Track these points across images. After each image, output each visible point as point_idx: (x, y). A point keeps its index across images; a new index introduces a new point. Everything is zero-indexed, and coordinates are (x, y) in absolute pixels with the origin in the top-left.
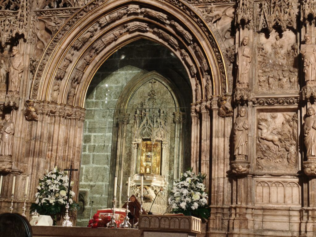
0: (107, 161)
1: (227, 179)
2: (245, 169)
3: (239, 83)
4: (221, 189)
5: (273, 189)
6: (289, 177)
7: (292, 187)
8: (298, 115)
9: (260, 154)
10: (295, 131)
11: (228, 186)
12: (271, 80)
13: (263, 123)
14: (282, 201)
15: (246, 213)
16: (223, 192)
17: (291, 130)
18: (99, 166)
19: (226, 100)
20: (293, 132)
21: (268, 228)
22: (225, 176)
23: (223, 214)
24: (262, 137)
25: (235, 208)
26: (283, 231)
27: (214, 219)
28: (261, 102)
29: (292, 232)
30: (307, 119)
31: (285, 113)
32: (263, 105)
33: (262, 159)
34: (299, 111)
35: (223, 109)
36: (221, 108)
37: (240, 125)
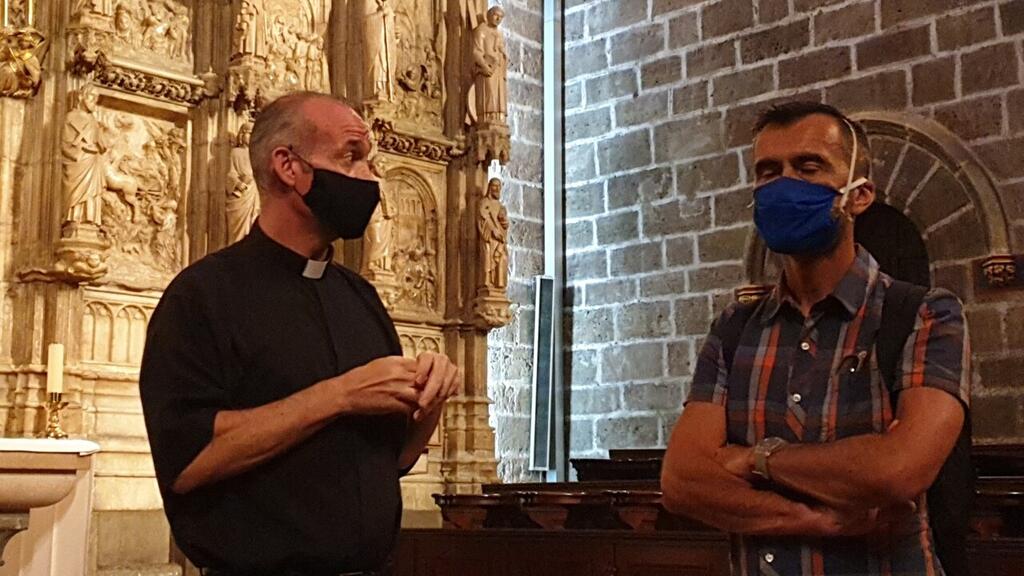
8: (184, 134)
10: (177, 176)
20: (171, 178)
30: (238, 152)
31: (150, 120)
32: (112, 87)
34: (190, 124)
35: (18, 74)
36: (12, 68)
37: (88, 135)
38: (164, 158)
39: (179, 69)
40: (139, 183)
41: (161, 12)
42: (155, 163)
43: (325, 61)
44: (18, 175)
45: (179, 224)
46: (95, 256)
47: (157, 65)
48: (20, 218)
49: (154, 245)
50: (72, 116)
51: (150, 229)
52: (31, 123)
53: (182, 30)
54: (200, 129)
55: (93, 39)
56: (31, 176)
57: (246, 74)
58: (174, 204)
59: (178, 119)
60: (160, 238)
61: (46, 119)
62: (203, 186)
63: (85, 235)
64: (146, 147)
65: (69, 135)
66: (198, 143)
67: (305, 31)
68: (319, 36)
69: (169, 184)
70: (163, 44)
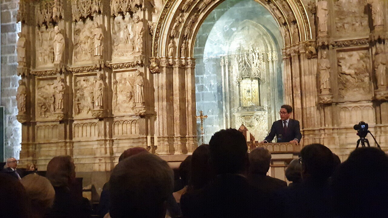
0: (214, 98)
1: (316, 107)
2: (330, 99)
3: (321, 32)
6: (365, 102)
7: (368, 110)
8: (369, 53)
9: (341, 86)
10: (368, 65)
12: (346, 26)
13: (342, 61)
15: (333, 133)
16: (314, 117)
17: (365, 65)
18: (208, 102)
19: (310, 45)
20: (366, 67)
21: (351, 142)
22: (315, 105)
23: (315, 135)
24: (342, 72)
25: (324, 130)
27: (308, 139)
28: (339, 44)
30: (377, 56)
31: (359, 51)
32: (341, 47)
33: (343, 89)
34: (370, 49)
35: (309, 53)
36: (307, 52)
37: (324, 65)
38: (364, 61)
39: (365, 35)
40: (356, 71)
42: (361, 64)
45: (370, 80)
49: (363, 87)
53: (365, 22)
57: (375, 32)
60: (364, 85)
64: (358, 60)
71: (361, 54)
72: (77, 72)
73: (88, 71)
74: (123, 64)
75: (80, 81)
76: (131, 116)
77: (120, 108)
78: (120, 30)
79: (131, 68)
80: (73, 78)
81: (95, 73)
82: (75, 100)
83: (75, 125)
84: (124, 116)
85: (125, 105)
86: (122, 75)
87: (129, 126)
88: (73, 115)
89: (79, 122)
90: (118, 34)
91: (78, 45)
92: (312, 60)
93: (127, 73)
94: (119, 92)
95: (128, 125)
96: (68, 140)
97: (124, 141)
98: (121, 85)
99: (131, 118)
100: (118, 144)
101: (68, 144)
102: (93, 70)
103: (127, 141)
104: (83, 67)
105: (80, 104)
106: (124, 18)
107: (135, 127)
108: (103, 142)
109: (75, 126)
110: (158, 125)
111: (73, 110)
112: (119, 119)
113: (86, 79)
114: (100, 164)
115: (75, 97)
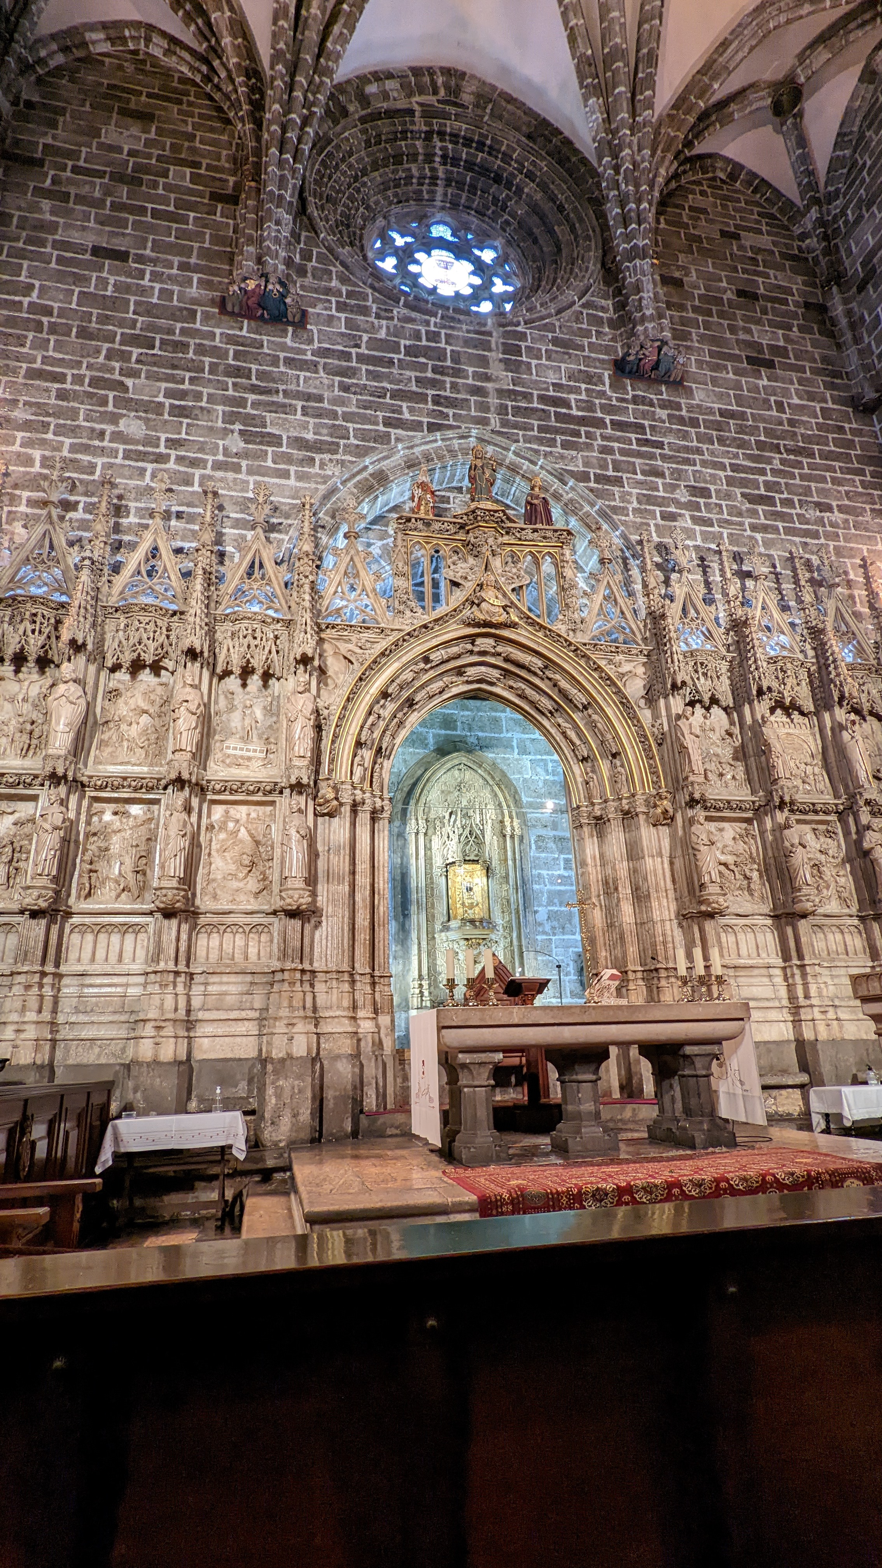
3: (694, 774)
4: (670, 939)
5: (741, 936)
6: (759, 917)
7: (764, 933)
11: (678, 935)
14: (755, 954)
19: (666, 799)
26: (767, 999)
28: (709, 805)
29: (780, 1000)
34: (755, 822)
35: (663, 813)
36: (659, 810)
37: (704, 836)
38: (745, 843)
39: (743, 794)
40: (735, 858)
41: (728, 768)
42: (741, 847)
43: (824, 773)
44: (672, 863)
45: (761, 877)
46: (721, 899)
47: (731, 794)
48: (677, 886)
49: (749, 889)
50: (693, 829)
51: (746, 882)
52: (673, 836)
53: (741, 774)
54: (761, 823)
55: (696, 786)
56: (678, 863)
57: (782, 788)
58: (756, 866)
59: (748, 821)
60: (752, 886)
61: (680, 832)
62: (770, 854)
63: (713, 889)
64: (734, 839)
65: (694, 838)
66: (762, 833)
67: (809, 760)
68: (818, 760)
69: (751, 857)
70: (732, 784)
71: (738, 830)
72: (101, 788)
73: (136, 790)
74: (243, 783)
75: (103, 812)
76: (252, 913)
77: (219, 892)
78: (231, 708)
79: (259, 797)
80: (85, 803)
81: (157, 797)
82: (82, 861)
83: (74, 927)
84: (230, 913)
85: (235, 884)
86: (227, 812)
87: (240, 940)
88: (72, 901)
89: (88, 920)
90: (224, 718)
91: (111, 725)
92: (660, 827)
93: (244, 809)
94: (218, 851)
95: (238, 936)
96: (50, 968)
97: (225, 978)
98: (222, 836)
99: (248, 919)
100: (206, 984)
101: (47, 980)
102: (152, 788)
103: (233, 978)
104: (125, 779)
105: (96, 871)
106: (244, 685)
107: (260, 941)
108: (171, 977)
109: (71, 931)
110: (324, 942)
111: (74, 885)
112: (216, 919)
113: (122, 810)
114: (158, 1040)
115: (83, 854)
